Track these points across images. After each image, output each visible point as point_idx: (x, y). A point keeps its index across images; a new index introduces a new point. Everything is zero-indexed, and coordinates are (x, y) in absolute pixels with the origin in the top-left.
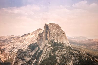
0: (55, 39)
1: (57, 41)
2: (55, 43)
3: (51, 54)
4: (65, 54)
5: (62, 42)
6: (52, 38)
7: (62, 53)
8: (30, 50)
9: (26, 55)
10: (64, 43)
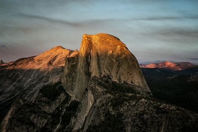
0: (113, 74)
1: (120, 79)
2: (114, 83)
3: (109, 112)
4: (144, 113)
5: (132, 82)
6: (105, 72)
7: (137, 110)
8: (44, 99)
9: (35, 113)
10: (136, 83)
